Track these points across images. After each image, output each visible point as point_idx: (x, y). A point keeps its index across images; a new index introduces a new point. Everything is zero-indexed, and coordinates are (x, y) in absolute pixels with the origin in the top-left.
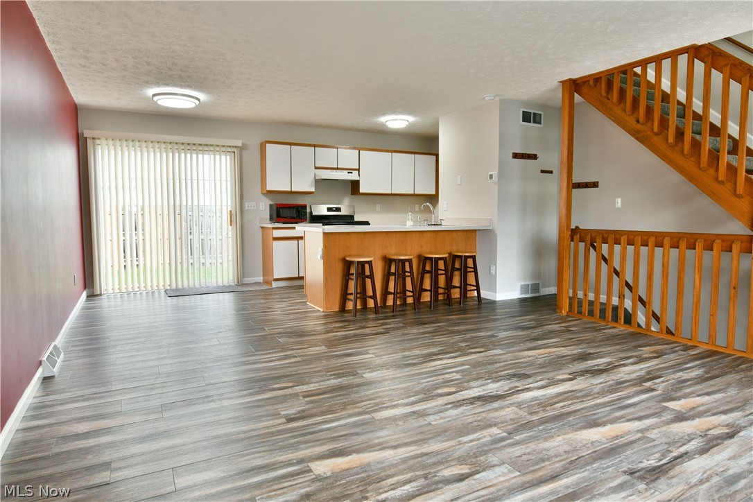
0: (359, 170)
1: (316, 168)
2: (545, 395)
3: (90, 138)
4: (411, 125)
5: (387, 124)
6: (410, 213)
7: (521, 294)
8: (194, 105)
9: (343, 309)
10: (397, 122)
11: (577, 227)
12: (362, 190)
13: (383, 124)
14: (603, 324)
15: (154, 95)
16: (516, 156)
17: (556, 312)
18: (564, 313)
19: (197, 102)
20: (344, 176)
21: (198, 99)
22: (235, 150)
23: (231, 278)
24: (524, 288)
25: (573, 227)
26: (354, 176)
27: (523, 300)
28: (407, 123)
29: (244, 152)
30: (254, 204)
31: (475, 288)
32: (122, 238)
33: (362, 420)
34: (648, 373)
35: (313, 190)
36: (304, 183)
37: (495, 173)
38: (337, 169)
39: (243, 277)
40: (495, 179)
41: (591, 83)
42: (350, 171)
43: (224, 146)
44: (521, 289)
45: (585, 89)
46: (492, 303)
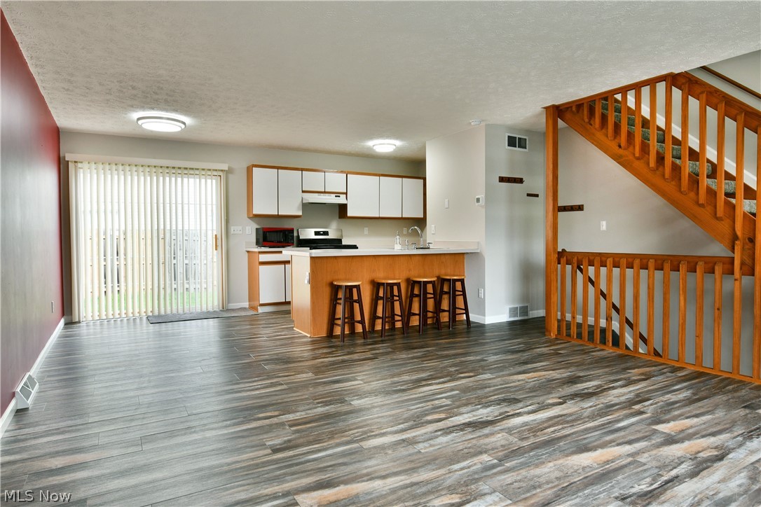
0: (346, 194)
1: (303, 192)
2: (535, 420)
3: (71, 162)
4: (398, 149)
5: (374, 148)
6: (398, 237)
7: (510, 317)
8: (180, 129)
9: (330, 334)
10: (385, 146)
11: (563, 250)
12: (350, 214)
13: (370, 148)
14: (591, 346)
15: (139, 119)
16: (502, 179)
17: (545, 335)
18: (553, 336)
19: (183, 126)
20: (331, 199)
21: (184, 123)
22: (221, 173)
23: (216, 303)
24: (513, 311)
25: (560, 250)
26: (342, 200)
27: (511, 323)
28: (395, 147)
29: (230, 176)
30: (240, 228)
31: (464, 312)
32: (103, 263)
33: (350, 449)
34: (638, 395)
35: (300, 213)
36: (291, 207)
37: (482, 196)
38: (325, 192)
39: (229, 303)
40: (482, 202)
41: (574, 109)
42: (338, 194)
43: (210, 170)
44: (510, 311)
45: (568, 115)
46: (481, 327)
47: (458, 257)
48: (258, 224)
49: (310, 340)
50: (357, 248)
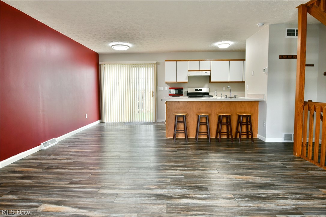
0: (210, 71)
1: (188, 71)
3: (102, 65)
4: (232, 46)
5: (218, 46)
6: (216, 92)
7: (285, 140)
8: (127, 49)
10: (224, 45)
11: (310, 101)
12: (212, 80)
13: (217, 47)
14: (318, 166)
15: (112, 46)
16: (281, 57)
17: (293, 154)
18: (297, 155)
19: (128, 48)
20: (203, 74)
21: (129, 47)
22: (154, 65)
23: (152, 119)
24: (287, 137)
25: (306, 99)
26: (208, 74)
27: (285, 144)
28: (229, 45)
29: (158, 66)
30: (162, 88)
35: (187, 81)
36: (183, 78)
37: (266, 68)
38: (199, 71)
39: (157, 119)
40: (266, 71)
41: (315, 4)
42: (206, 71)
44: (285, 137)
45: (313, 9)
46: (262, 143)
47: (254, 104)
48: (170, 86)
49: (166, 138)
50: (213, 97)
